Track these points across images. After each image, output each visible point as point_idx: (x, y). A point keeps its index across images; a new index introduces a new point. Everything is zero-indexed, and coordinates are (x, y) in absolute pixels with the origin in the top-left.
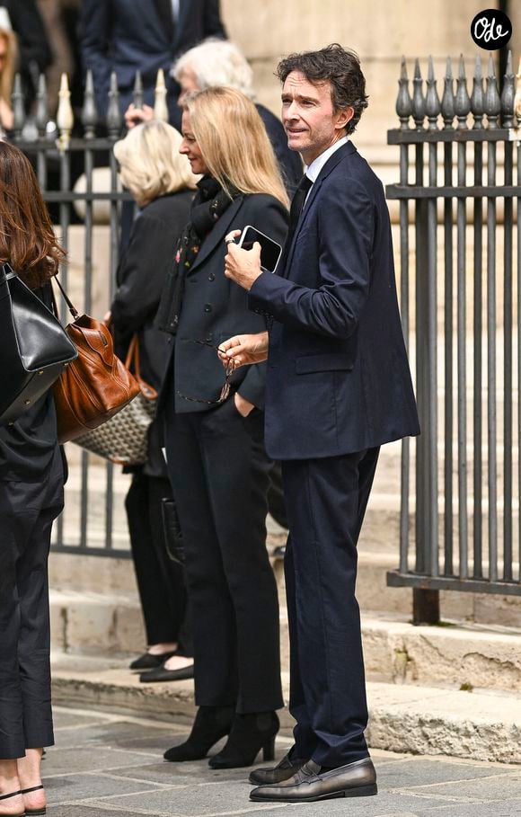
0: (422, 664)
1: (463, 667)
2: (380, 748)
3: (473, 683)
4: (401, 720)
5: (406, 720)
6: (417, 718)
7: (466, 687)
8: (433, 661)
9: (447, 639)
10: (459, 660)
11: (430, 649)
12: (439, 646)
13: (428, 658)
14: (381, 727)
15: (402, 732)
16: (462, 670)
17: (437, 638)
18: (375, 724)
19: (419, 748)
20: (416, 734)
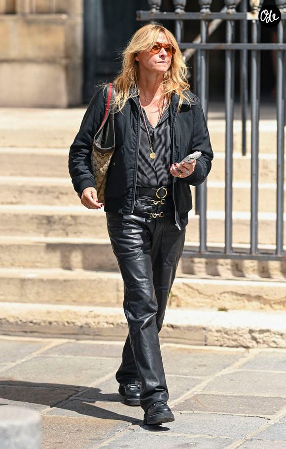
0: (184, 298)
1: (219, 299)
2: (216, 346)
3: (227, 307)
4: (234, 330)
5: (238, 330)
6: (248, 329)
7: (223, 309)
8: (193, 296)
9: (205, 285)
10: (217, 296)
11: (191, 290)
12: (199, 288)
13: (189, 295)
14: (216, 334)
15: (235, 337)
16: (218, 301)
17: (197, 285)
18: (211, 333)
19: (250, 345)
20: (246, 337)
